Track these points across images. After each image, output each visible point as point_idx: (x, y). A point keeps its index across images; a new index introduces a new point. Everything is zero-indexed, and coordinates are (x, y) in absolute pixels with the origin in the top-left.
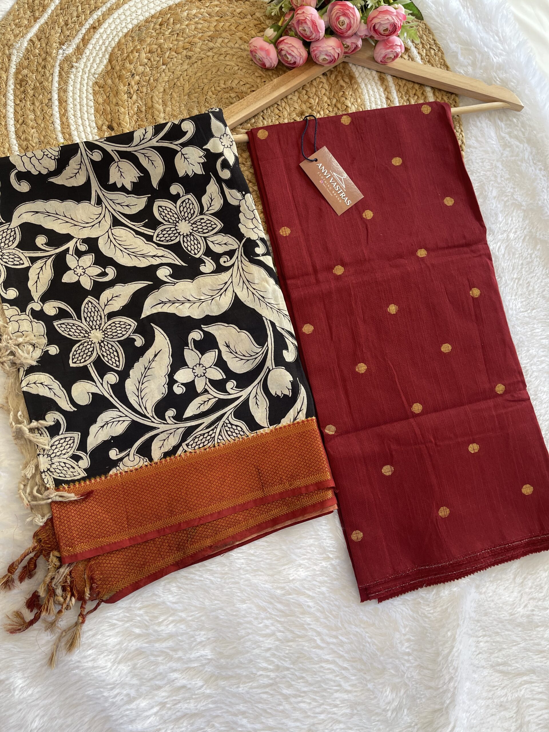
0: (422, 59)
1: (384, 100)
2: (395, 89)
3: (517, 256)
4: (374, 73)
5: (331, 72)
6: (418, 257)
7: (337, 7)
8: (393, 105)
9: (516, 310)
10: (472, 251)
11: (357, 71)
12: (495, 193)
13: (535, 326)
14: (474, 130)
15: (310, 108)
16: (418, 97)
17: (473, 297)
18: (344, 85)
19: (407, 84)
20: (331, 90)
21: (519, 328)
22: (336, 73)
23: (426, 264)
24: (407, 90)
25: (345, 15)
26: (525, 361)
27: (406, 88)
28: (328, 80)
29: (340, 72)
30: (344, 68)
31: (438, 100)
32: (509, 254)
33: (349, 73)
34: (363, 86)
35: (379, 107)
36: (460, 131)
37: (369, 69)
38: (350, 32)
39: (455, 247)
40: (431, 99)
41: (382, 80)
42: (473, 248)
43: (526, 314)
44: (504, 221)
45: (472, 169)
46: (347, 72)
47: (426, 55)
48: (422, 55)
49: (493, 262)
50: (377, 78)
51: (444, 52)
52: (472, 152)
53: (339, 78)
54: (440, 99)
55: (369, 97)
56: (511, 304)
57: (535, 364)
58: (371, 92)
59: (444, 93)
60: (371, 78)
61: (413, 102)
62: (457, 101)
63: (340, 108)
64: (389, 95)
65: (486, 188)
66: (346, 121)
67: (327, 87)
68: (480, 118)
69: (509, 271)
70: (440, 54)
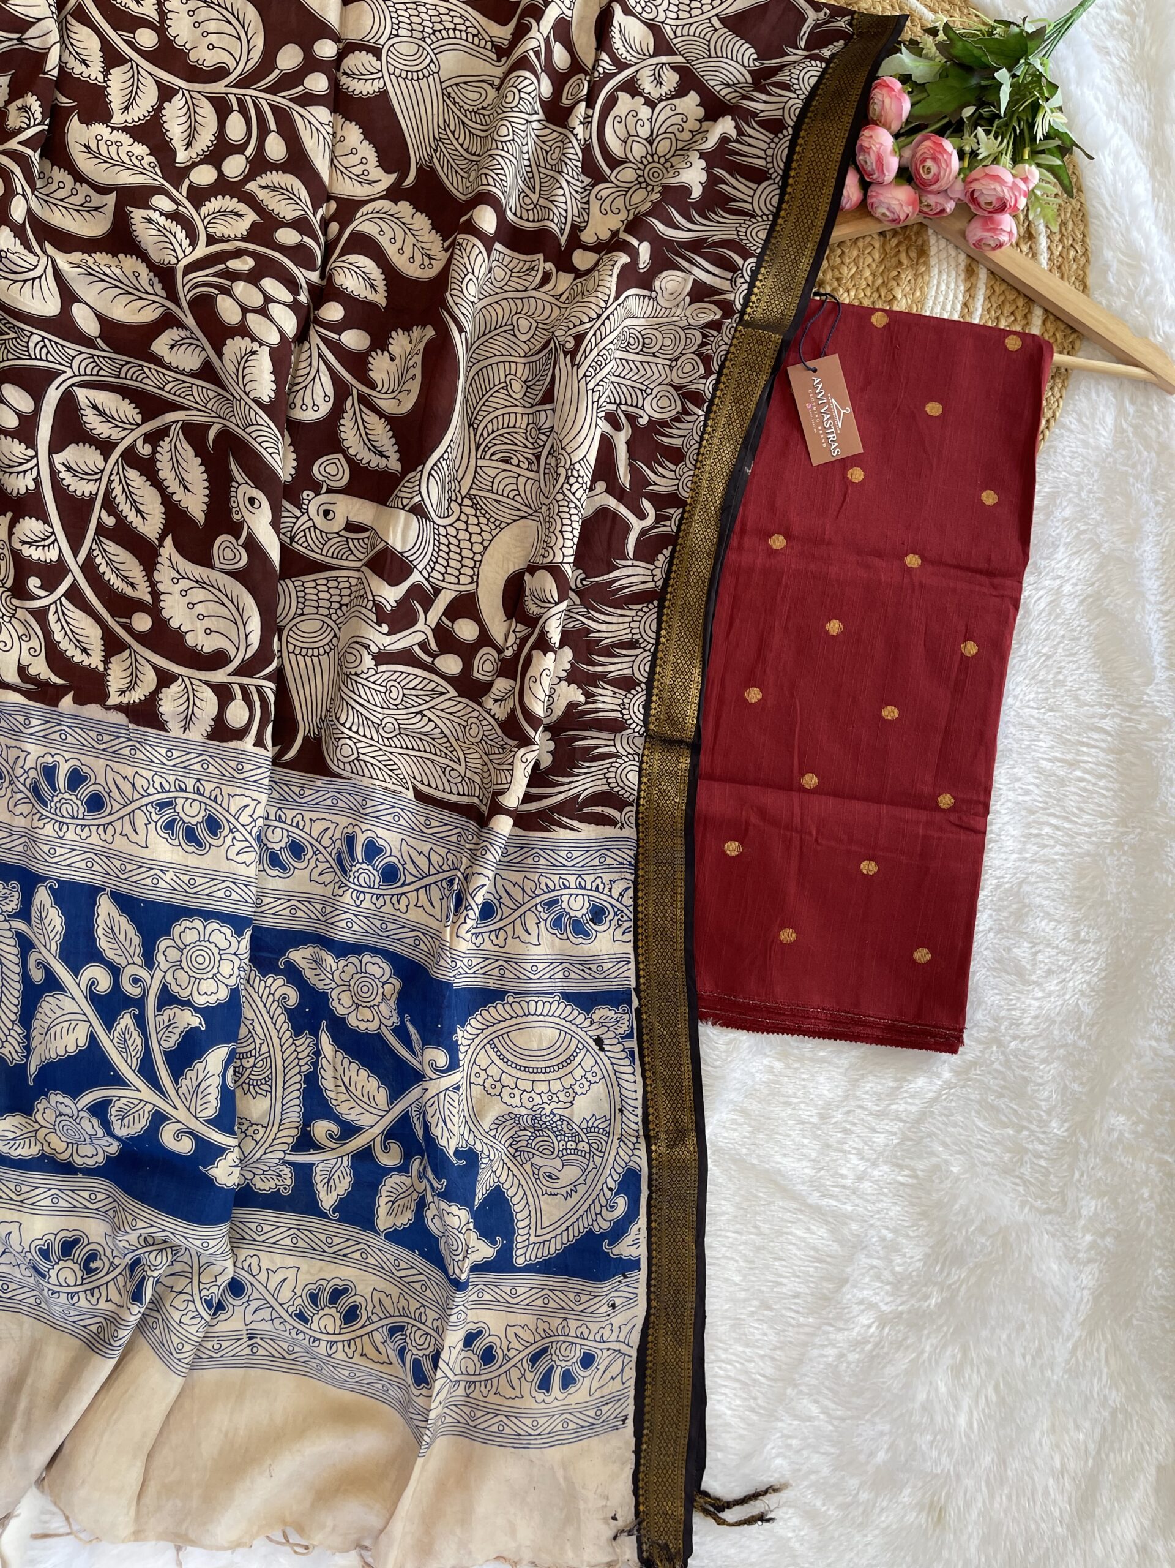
0: (1050, 259)
1: (959, 307)
2: (985, 294)
3: (1060, 621)
4: (962, 257)
5: (895, 233)
6: (905, 564)
7: (928, 143)
8: (968, 320)
9: (1021, 701)
10: (995, 587)
11: (936, 245)
12: (1067, 513)
13: (1042, 736)
14: (1083, 404)
15: (838, 280)
16: (1015, 319)
17: (962, 654)
18: (905, 261)
19: (1007, 293)
20: (881, 262)
21: (1012, 730)
22: (901, 237)
23: (911, 579)
24: (1003, 302)
25: (935, 159)
26: (1002, 781)
27: (1002, 298)
28: (883, 246)
29: (908, 238)
30: (918, 233)
31: (1046, 337)
32: (1050, 614)
33: (922, 245)
34: (935, 272)
35: (946, 316)
36: (1058, 395)
37: (957, 247)
38: (934, 187)
39: (967, 569)
40: (1035, 330)
41: (970, 272)
42: (998, 581)
43: (1035, 712)
44: (1066, 561)
45: (1050, 462)
46: (919, 242)
47: (1060, 255)
48: (1052, 254)
49: (1018, 617)
50: (962, 267)
51: (1092, 260)
52: (1062, 436)
53: (902, 248)
54: (1051, 333)
55: (937, 292)
56: (1019, 689)
57: (1014, 790)
58: (943, 287)
59: (1063, 327)
60: (953, 265)
61: (1003, 325)
62: (1077, 347)
63: (883, 295)
64: (971, 300)
65: (1058, 502)
66: (879, 320)
67: (877, 256)
68: (1100, 387)
69: (1038, 639)
70: (1083, 260)
